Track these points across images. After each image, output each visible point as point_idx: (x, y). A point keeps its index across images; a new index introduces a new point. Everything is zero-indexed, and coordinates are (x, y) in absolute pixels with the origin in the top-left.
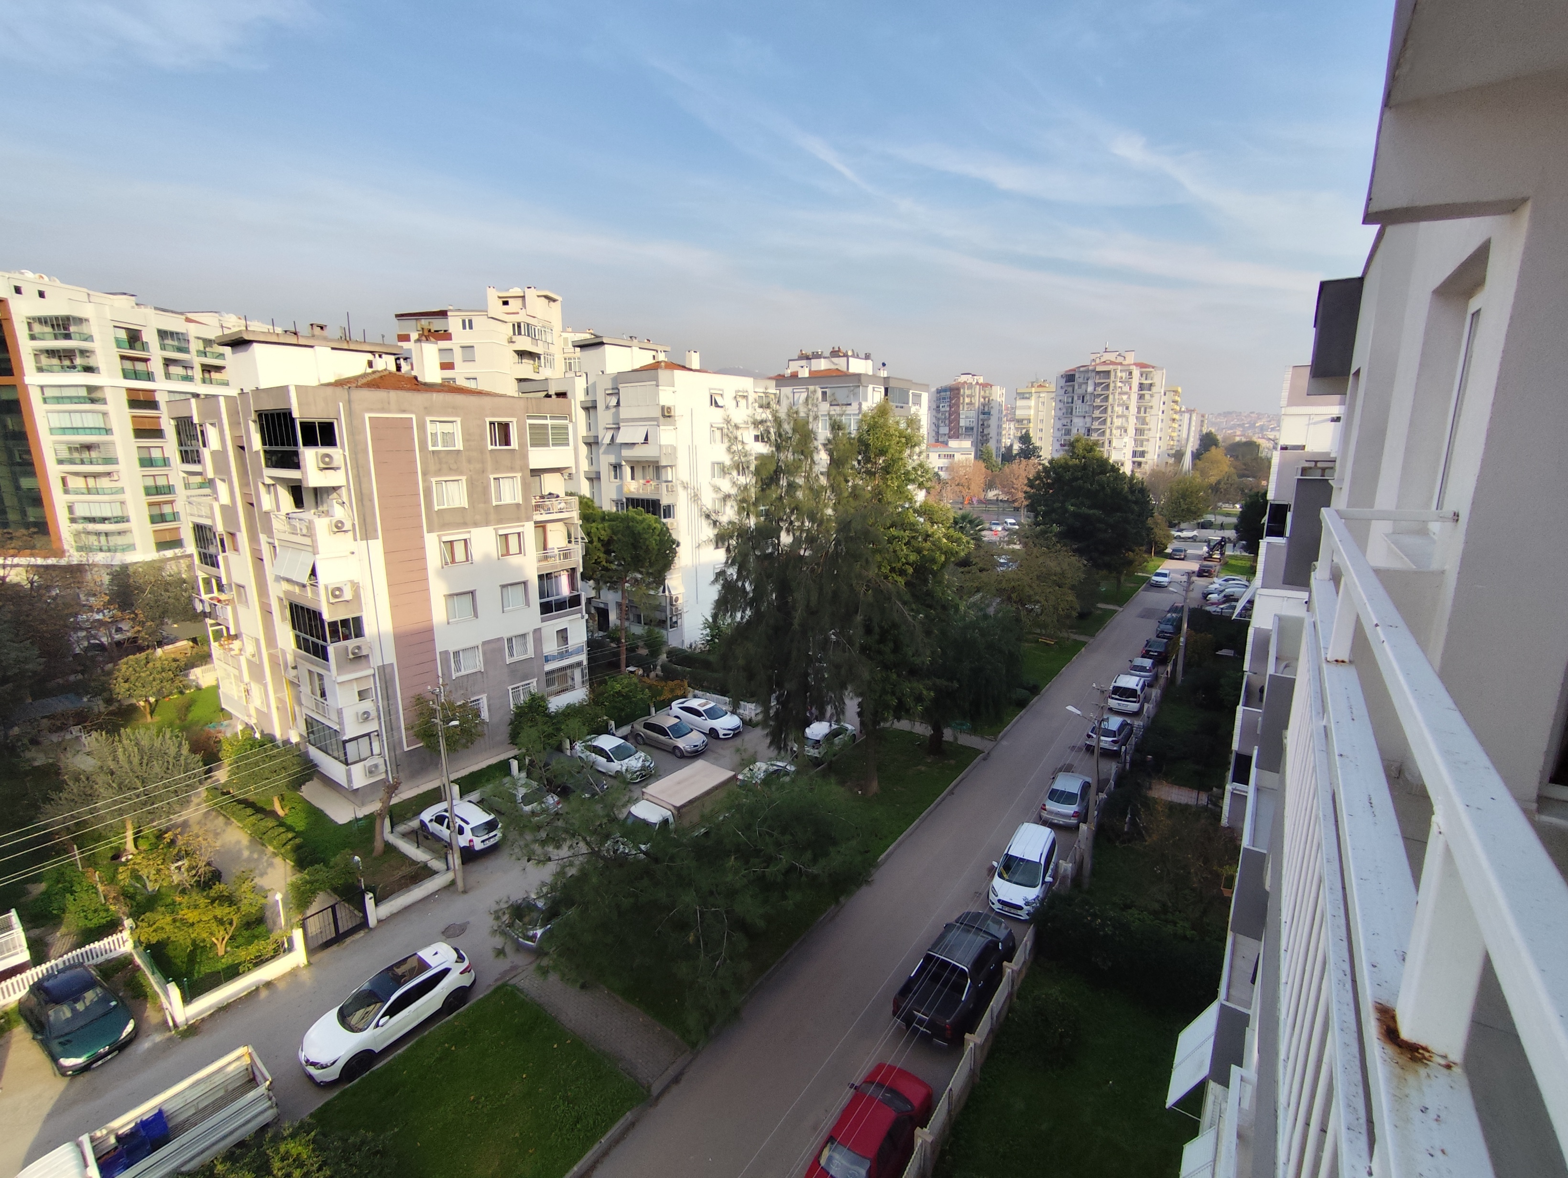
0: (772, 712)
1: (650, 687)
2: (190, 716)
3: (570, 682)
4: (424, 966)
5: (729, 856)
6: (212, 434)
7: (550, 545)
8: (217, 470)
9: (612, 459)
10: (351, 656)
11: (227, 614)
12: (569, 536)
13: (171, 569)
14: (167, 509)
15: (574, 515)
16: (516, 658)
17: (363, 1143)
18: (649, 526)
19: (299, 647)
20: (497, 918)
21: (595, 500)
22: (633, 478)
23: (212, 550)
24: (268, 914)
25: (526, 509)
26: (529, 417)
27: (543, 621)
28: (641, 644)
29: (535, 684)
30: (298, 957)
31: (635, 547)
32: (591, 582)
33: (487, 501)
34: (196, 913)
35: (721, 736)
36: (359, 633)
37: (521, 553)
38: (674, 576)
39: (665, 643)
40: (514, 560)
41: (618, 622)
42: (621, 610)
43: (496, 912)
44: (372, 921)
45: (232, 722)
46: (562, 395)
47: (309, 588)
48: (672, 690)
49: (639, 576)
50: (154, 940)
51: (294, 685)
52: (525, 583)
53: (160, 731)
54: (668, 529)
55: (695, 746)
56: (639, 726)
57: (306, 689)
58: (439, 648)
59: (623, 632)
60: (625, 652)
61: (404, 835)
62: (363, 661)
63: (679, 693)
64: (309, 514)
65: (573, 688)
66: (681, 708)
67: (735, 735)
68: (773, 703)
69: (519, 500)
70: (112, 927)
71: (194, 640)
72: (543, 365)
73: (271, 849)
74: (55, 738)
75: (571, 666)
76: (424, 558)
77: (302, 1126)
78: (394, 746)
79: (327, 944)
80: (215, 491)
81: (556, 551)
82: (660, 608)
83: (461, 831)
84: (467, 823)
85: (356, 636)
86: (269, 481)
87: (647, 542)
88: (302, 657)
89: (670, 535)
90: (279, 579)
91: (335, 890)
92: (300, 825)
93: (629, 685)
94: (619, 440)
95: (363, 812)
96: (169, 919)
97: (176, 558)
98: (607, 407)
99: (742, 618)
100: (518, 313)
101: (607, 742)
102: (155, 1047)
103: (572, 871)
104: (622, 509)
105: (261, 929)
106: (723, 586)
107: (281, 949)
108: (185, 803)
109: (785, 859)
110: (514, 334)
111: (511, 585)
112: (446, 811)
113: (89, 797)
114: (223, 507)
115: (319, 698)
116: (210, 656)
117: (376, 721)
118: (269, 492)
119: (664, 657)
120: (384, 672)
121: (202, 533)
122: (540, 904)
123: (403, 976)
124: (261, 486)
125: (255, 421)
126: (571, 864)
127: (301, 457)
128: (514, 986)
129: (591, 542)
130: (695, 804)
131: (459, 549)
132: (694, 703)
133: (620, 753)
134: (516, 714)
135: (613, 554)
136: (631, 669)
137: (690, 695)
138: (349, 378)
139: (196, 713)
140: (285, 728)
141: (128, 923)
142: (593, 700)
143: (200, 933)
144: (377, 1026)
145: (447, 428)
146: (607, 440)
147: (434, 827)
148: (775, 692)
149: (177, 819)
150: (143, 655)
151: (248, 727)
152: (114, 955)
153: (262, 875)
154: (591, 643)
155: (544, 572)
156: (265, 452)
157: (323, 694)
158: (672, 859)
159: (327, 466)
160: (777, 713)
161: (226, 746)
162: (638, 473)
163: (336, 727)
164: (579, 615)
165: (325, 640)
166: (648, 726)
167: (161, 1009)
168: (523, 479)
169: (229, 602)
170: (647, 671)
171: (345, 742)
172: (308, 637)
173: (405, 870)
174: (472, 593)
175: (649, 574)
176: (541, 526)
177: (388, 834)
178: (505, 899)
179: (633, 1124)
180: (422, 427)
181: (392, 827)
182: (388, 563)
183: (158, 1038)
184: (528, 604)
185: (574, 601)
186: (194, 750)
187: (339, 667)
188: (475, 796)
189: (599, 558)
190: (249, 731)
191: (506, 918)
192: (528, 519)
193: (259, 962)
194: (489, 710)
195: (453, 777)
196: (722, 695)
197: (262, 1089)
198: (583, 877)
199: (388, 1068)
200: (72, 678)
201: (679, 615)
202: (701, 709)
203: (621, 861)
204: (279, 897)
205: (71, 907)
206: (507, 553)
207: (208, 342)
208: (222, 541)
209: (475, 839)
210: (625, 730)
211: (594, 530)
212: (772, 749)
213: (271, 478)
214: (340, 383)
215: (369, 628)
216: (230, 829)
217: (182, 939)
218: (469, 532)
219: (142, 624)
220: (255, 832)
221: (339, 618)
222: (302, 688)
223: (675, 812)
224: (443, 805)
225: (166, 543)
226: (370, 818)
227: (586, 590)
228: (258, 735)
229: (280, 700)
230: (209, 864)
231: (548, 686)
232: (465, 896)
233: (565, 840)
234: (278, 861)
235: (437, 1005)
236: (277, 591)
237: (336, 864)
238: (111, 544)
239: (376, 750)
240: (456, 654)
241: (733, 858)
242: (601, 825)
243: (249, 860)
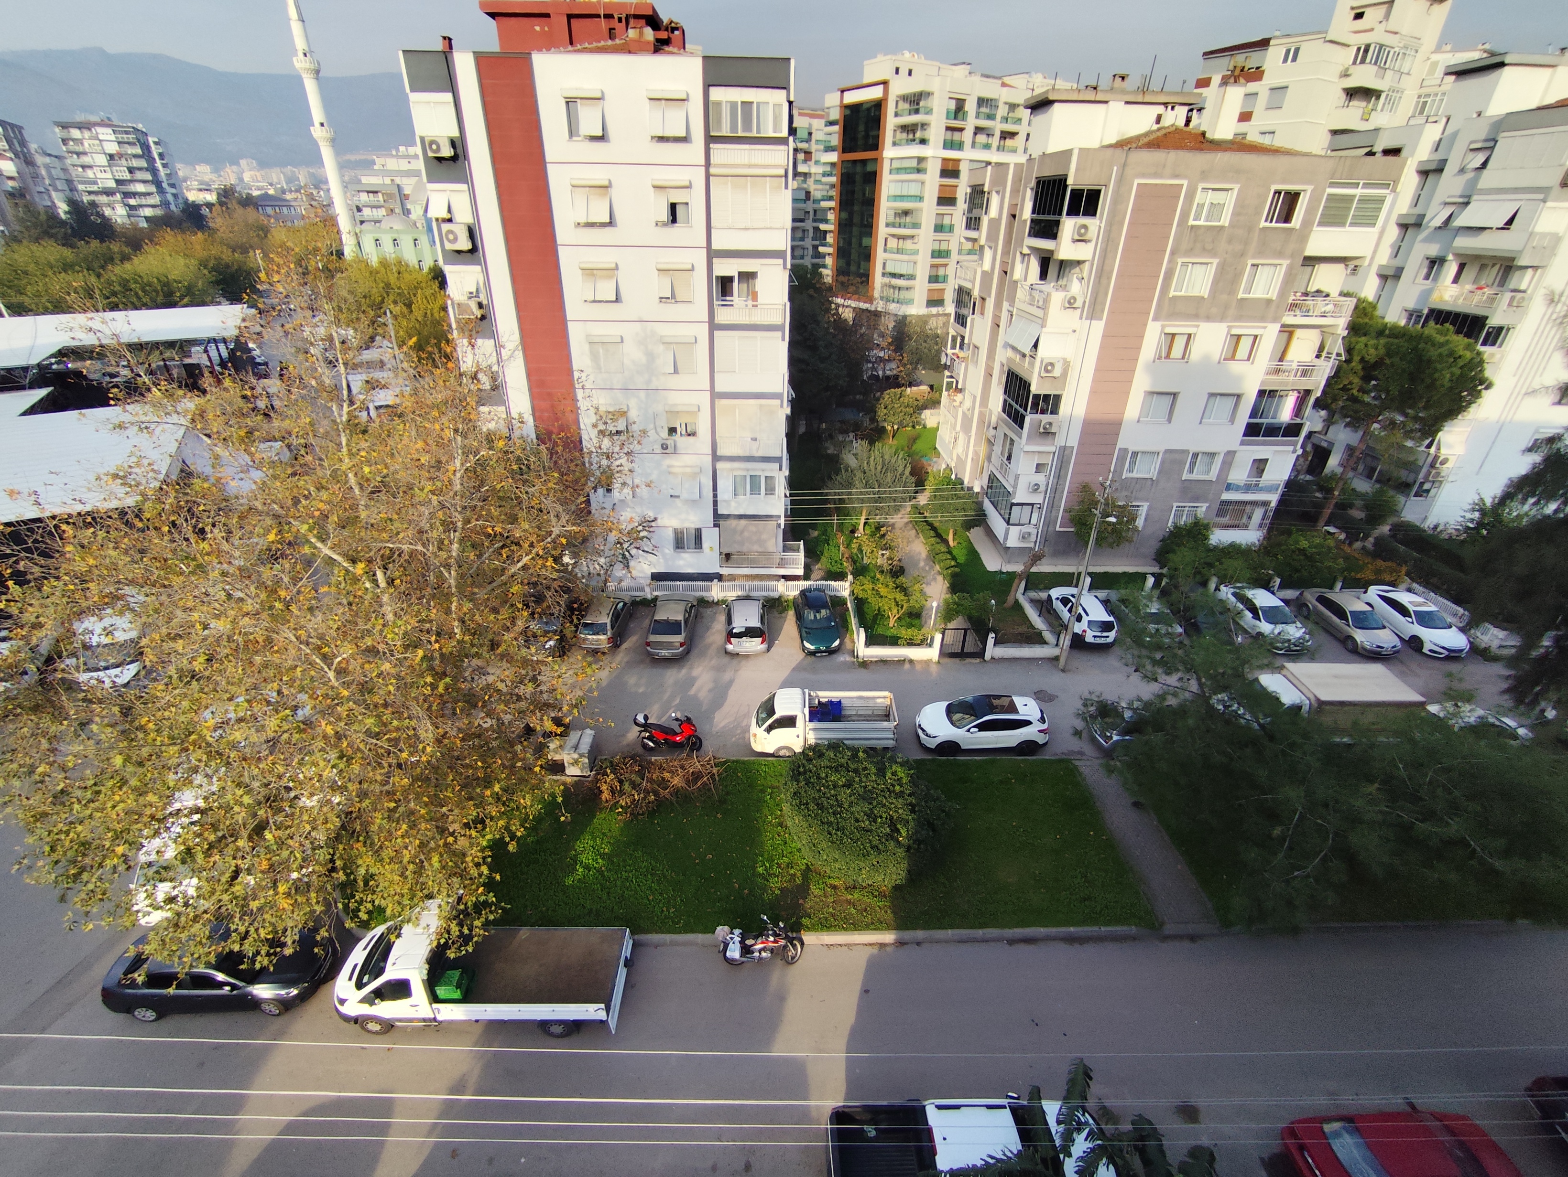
0: (1534, 654)
1: (1347, 558)
2: (914, 448)
3: (1244, 520)
4: (1013, 709)
5: (1372, 782)
6: (995, 200)
7: (1289, 356)
8: (988, 238)
9: (1433, 250)
10: (1042, 430)
11: (960, 369)
12: (1321, 349)
13: (933, 323)
14: (941, 272)
15: (1340, 324)
16: (1194, 476)
17: (938, 799)
18: (1451, 353)
19: (1004, 411)
20: (1085, 705)
21: (1379, 306)
22: (1456, 280)
23: (964, 311)
24: (924, 613)
25: (1278, 307)
26: (1333, 185)
27: (1242, 443)
28: (1359, 503)
29: (1204, 509)
30: (932, 653)
31: (1413, 378)
32: (1323, 413)
33: (1233, 292)
34: (886, 590)
35: (1425, 650)
36: (1055, 411)
37: (1248, 360)
38: (1456, 429)
39: (1396, 512)
40: (1235, 367)
41: (1339, 470)
42: (1351, 455)
43: (1086, 700)
44: (988, 656)
45: (940, 460)
46: (1395, 152)
47: (1027, 359)
48: (1378, 572)
49: (1399, 418)
50: (860, 596)
51: (990, 443)
52: (1239, 396)
53: (897, 450)
54: (1482, 362)
55: (1379, 647)
56: (1311, 596)
57: (997, 449)
58: (1120, 444)
59: (1341, 484)
60: (1332, 507)
61: (1032, 601)
62: (1050, 437)
63: (1387, 578)
64: (1048, 287)
65: (1246, 527)
66: (1380, 596)
67: (1447, 658)
68: (1546, 642)
69: (1273, 295)
70: (840, 576)
71: (931, 387)
72: (1379, 108)
73: (938, 567)
74: (841, 438)
75: (1254, 503)
76: (1139, 348)
77: (907, 762)
78: (1049, 522)
79: (953, 655)
80: (981, 258)
81: (1294, 366)
82: (1413, 467)
83: (1079, 619)
84: (1087, 614)
85: (1052, 413)
86: (1026, 251)
87: (1436, 375)
88: (1003, 421)
89: (1482, 371)
90: (1007, 345)
91: (970, 618)
92: (961, 559)
93: (1321, 546)
94: (1458, 222)
95: (1008, 568)
96: (871, 587)
97: (938, 315)
98: (1462, 171)
99: (1556, 511)
100: (1372, 30)
101: (1262, 598)
102: (845, 662)
103: (1172, 701)
104: (1417, 322)
105: (916, 622)
106: (1547, 460)
107: (925, 642)
108: (897, 509)
109: (1454, 827)
110: (1354, 63)
111: (1222, 395)
112: (1073, 596)
113: (850, 484)
114: (984, 273)
115: (1005, 460)
116: (939, 402)
117: (1043, 495)
118: (1023, 262)
119: (1385, 529)
120: (1064, 453)
121: (962, 295)
122: (1127, 714)
123: (996, 707)
124: (1018, 254)
125: (1032, 189)
126: (1175, 695)
127: (1061, 227)
128: (1076, 767)
129: (1347, 361)
130: (1346, 708)
131: (1180, 343)
132: (1404, 597)
133: (1272, 615)
134: (1171, 533)
135: (1373, 382)
136: (1332, 529)
137: (1403, 586)
138: (1131, 138)
139: (918, 446)
140: (973, 478)
141: (850, 577)
142: (1265, 548)
143: (884, 605)
144: (968, 731)
145: (1219, 197)
146: (1438, 221)
147: (1058, 605)
148: (1558, 629)
149: (890, 520)
150: (898, 391)
151: (949, 468)
152: (838, 594)
153: (928, 584)
154: (1290, 484)
155: (1268, 388)
156: (1032, 221)
157: (1009, 458)
158: (1293, 745)
159: (1080, 239)
160: (1545, 657)
161: (931, 478)
162: (1469, 274)
163: (1010, 490)
164: (1291, 448)
165: (1026, 410)
166: (1322, 600)
167: (853, 642)
168: (1290, 268)
169: (965, 359)
170: (1352, 537)
171: (1013, 504)
172: (1014, 404)
173: (1022, 629)
174: (1175, 395)
175: (1416, 419)
176: (1288, 331)
177: (1020, 595)
178: (1098, 693)
179: (1134, 938)
180: (1190, 196)
181: (1025, 590)
182: (1102, 347)
183: (848, 658)
184: (1232, 420)
185: (1292, 430)
186: (912, 473)
187: (1029, 437)
188: (1103, 594)
189: (1351, 383)
190: (948, 471)
191: (1092, 709)
192: (1275, 320)
193: (911, 643)
194: (1146, 520)
195: (1092, 569)
196: (1453, 602)
197: (892, 724)
198: (1181, 712)
199: (965, 763)
200: (858, 397)
201: (1437, 482)
202: (1411, 608)
203: (1229, 719)
204: (935, 604)
205: (826, 554)
206: (1233, 358)
207: (1013, 107)
208: (974, 304)
209: (1088, 631)
210: (1291, 594)
211: (1360, 346)
212: (1507, 697)
213: (1030, 248)
214: (1120, 145)
215: (1065, 408)
216: (917, 542)
217: (875, 603)
218: (1198, 326)
219: (905, 365)
220: (932, 550)
221: (1042, 392)
222: (995, 448)
223: (1315, 705)
224: (1073, 590)
225: (935, 302)
226: (1012, 575)
227: (1313, 421)
228: (953, 477)
229: (976, 453)
230: (900, 560)
231: (1217, 515)
232: (1063, 674)
233: (1177, 670)
234: (940, 578)
235: (1013, 743)
236: (1003, 356)
237: (978, 600)
238: (902, 297)
239: (1034, 520)
240: (1135, 454)
241: (1376, 785)
242: (1223, 674)
243: (923, 569)
